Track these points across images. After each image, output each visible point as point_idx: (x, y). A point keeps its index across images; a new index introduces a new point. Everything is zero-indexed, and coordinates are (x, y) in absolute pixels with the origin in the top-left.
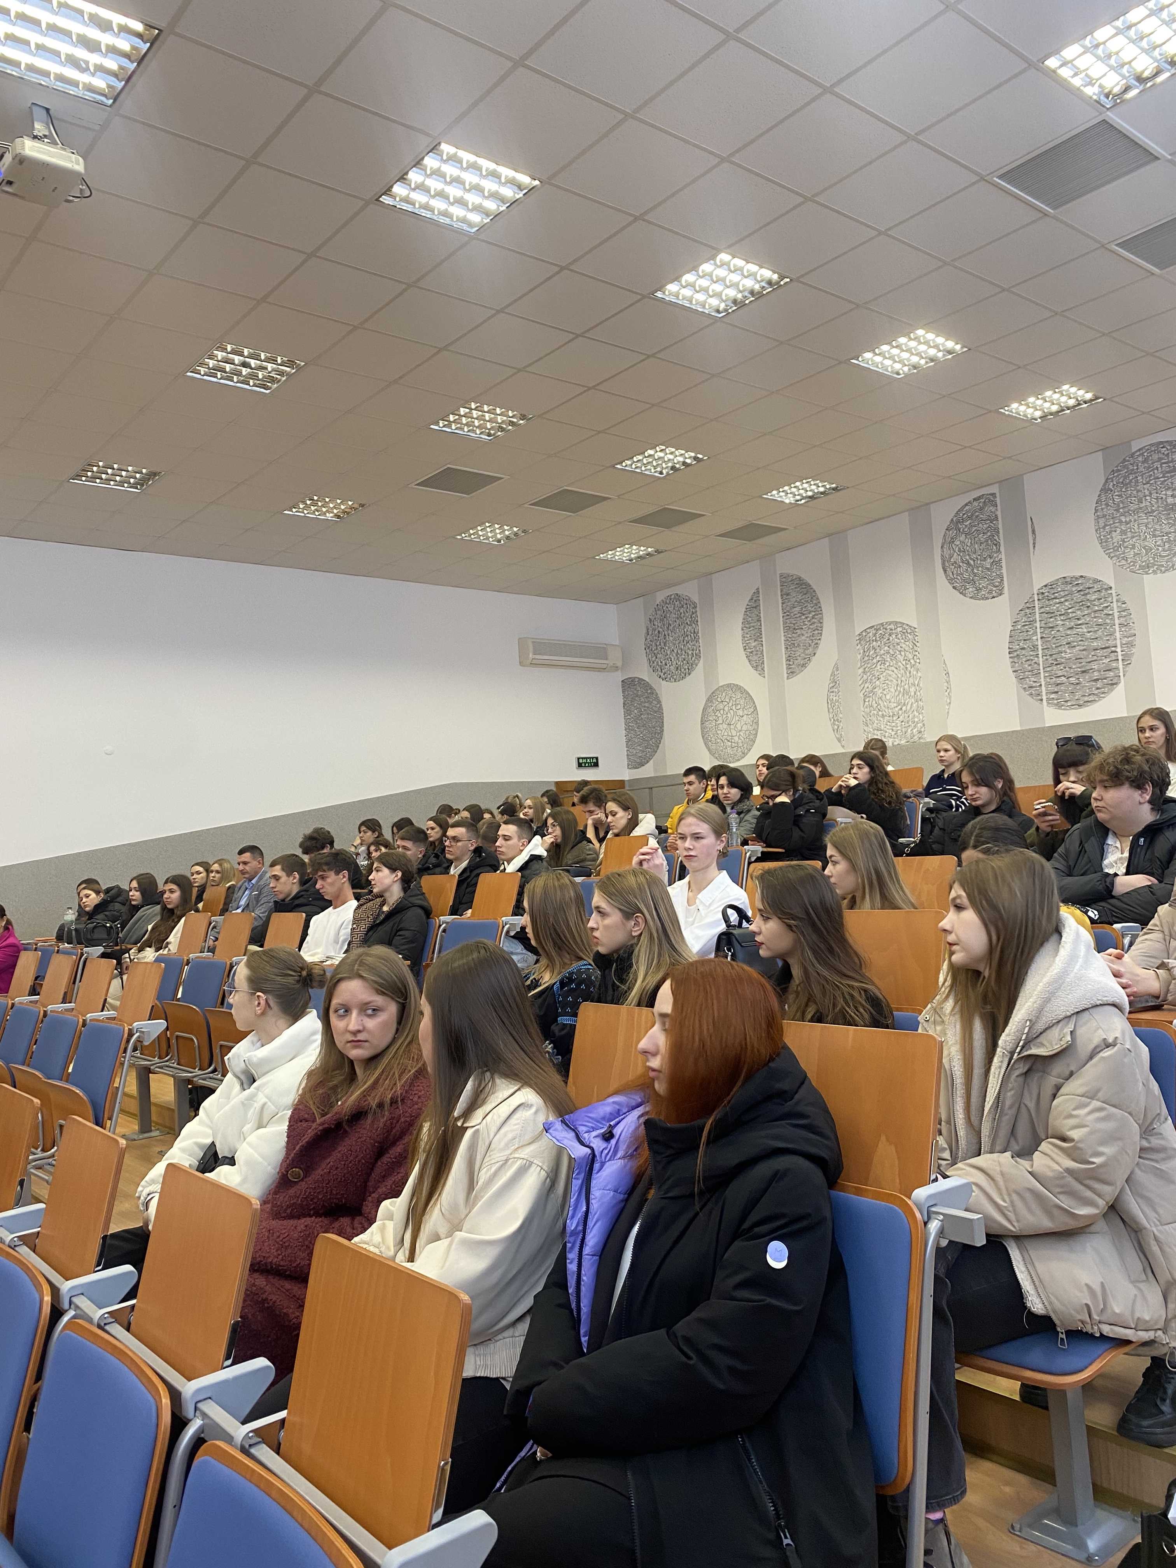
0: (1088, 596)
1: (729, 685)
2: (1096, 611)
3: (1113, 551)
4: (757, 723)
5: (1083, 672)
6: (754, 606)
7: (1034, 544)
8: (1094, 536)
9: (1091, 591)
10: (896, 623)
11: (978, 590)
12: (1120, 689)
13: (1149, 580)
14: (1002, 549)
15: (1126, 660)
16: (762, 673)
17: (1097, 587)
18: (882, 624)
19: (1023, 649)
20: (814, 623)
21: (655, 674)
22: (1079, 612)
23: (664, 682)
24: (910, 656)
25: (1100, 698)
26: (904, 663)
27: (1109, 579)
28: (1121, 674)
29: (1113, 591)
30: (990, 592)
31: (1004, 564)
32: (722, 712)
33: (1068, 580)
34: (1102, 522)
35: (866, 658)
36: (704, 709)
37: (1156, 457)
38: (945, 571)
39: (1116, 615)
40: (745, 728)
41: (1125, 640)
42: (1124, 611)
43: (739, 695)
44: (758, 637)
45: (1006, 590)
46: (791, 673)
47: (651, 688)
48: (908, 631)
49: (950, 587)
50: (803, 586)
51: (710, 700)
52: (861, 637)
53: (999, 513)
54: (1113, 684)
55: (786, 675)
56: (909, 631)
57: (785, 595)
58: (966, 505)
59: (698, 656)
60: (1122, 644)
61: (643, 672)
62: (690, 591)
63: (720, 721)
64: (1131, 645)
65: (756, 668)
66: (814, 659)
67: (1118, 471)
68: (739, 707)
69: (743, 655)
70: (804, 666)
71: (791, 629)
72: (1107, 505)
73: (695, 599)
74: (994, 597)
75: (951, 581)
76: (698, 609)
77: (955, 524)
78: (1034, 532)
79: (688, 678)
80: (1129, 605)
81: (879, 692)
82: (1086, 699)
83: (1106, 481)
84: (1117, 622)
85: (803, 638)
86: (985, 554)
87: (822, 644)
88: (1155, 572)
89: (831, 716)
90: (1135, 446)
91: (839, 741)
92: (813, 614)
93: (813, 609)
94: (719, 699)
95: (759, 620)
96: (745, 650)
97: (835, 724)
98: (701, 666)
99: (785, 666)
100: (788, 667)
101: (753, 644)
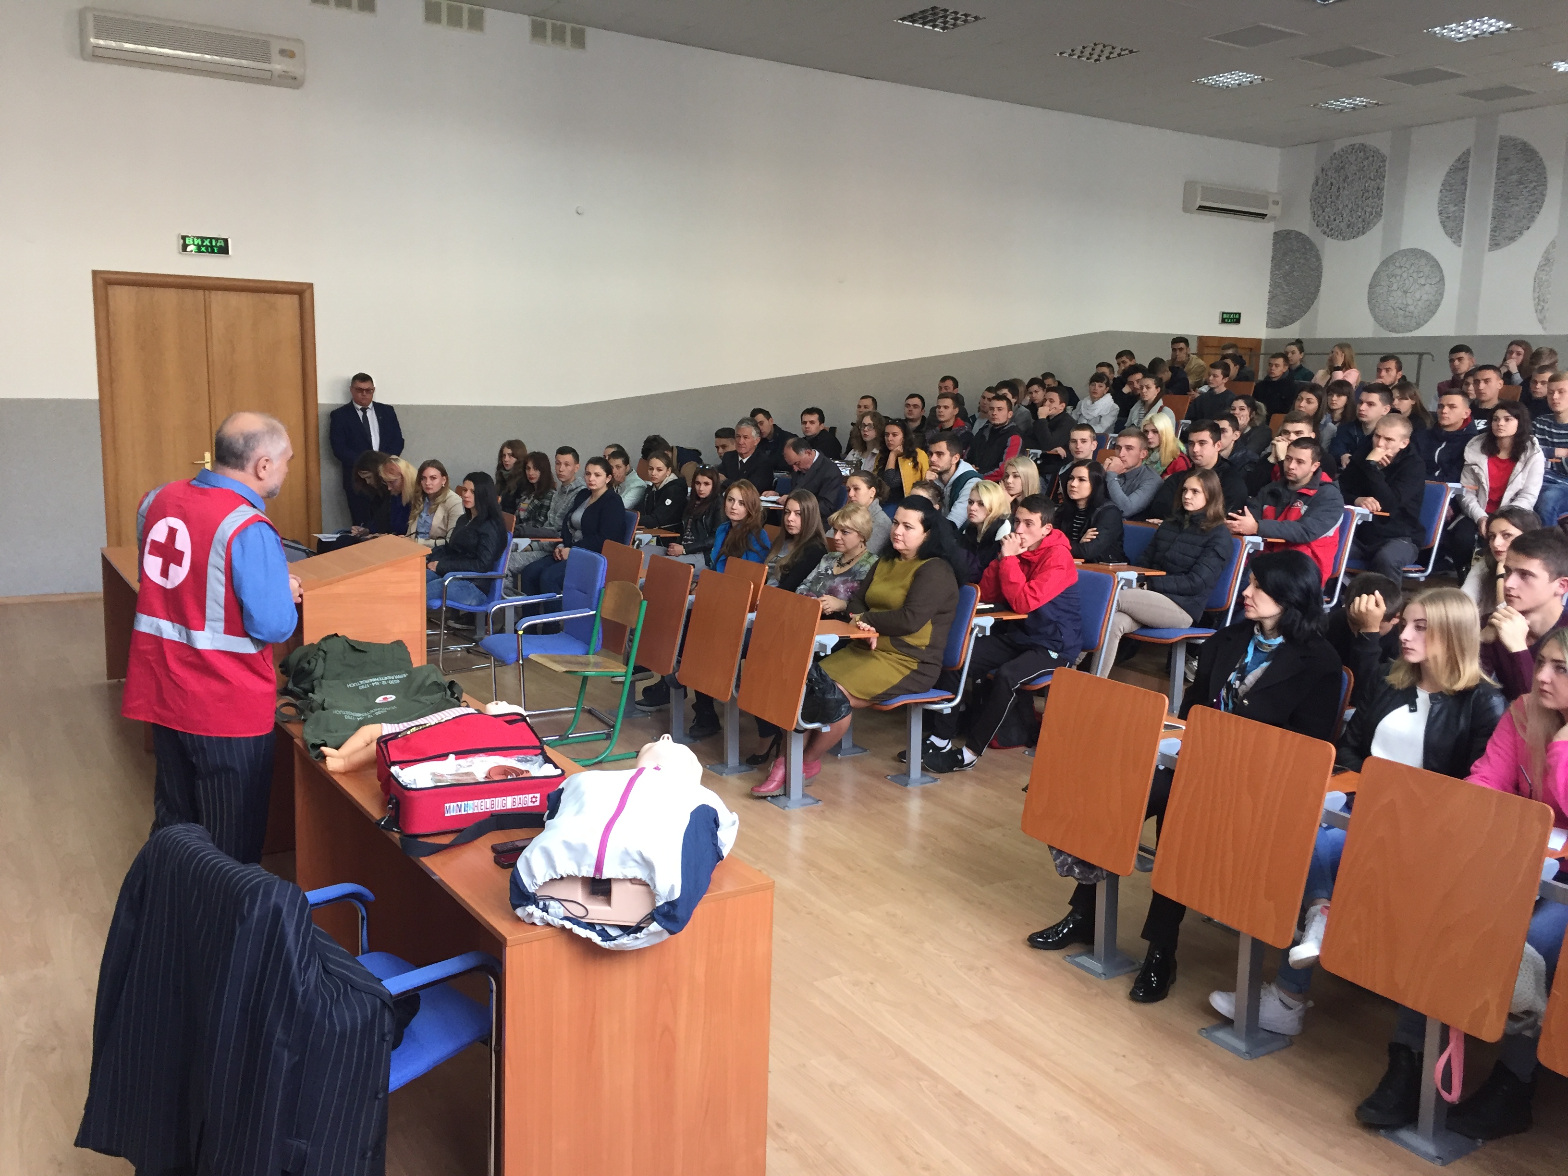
1: (1413, 251)
4: (1442, 294)
6: (1461, 167)
16: (1457, 241)
20: (1535, 194)
21: (1318, 230)
23: (1329, 239)
32: (1398, 278)
36: (1376, 274)
40: (1425, 297)
43: (1424, 262)
44: (1460, 201)
46: (1495, 245)
47: (1311, 243)
50: (1528, 153)
51: (1385, 263)
55: (1487, 246)
57: (1503, 160)
59: (1379, 215)
61: (1303, 224)
62: (1381, 142)
63: (1395, 287)
65: (1451, 235)
66: (1526, 233)
68: (1421, 274)
69: (1437, 219)
70: (1512, 239)
71: (1503, 197)
73: (1385, 150)
76: (1387, 164)
79: (1361, 239)
85: (1517, 208)
87: (1540, 218)
89: (1537, 295)
91: (1541, 322)
92: (1535, 184)
93: (1535, 179)
94: (1397, 264)
95: (1464, 183)
96: (1440, 214)
97: (1540, 304)
98: (1380, 226)
99: (1488, 237)
100: (1493, 238)
101: (1452, 208)
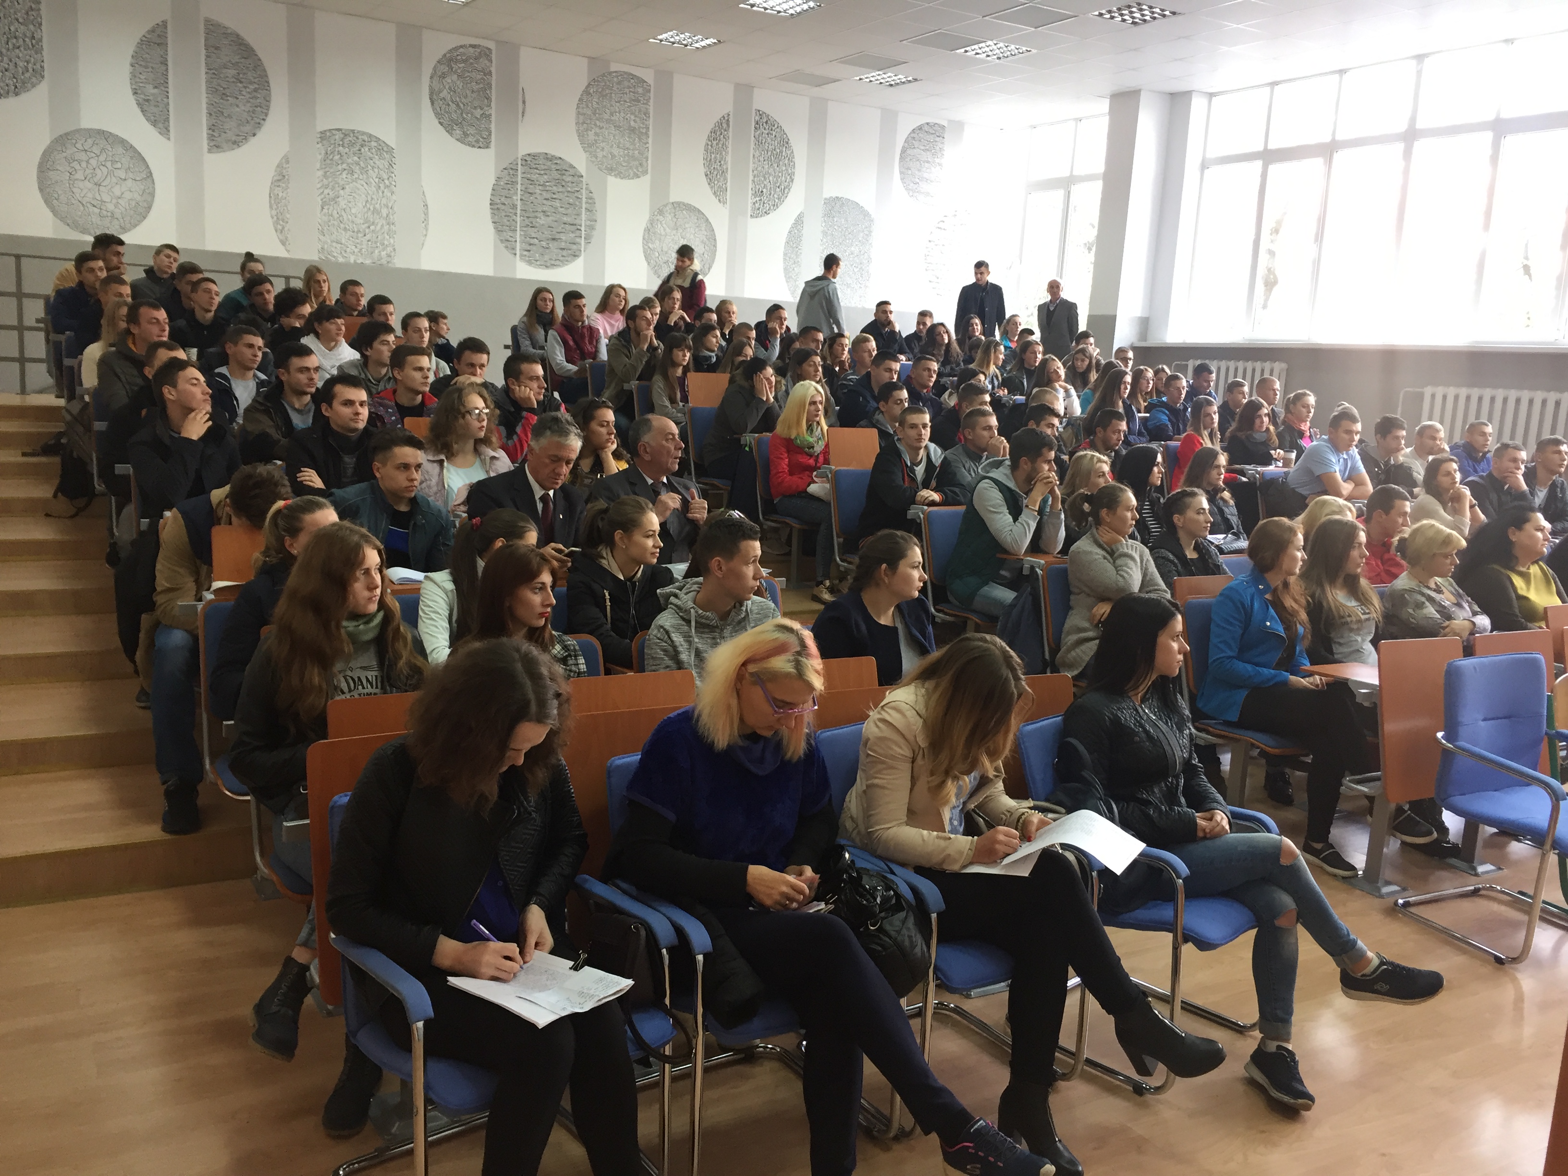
0: (564, 177)
1: (101, 133)
2: (569, 192)
3: (588, 147)
4: (152, 195)
5: (554, 239)
6: (156, 40)
7: (523, 113)
8: (574, 127)
9: (567, 173)
10: (370, 136)
11: (466, 135)
12: (579, 262)
13: (612, 181)
14: (493, 104)
15: (588, 238)
16: (165, 131)
17: (572, 172)
18: (353, 131)
19: (504, 204)
20: (257, 98)
22: (555, 188)
24: (385, 176)
25: (564, 265)
26: (377, 180)
27: (582, 168)
28: (582, 249)
29: (584, 180)
30: (477, 141)
31: (493, 118)
32: (84, 164)
33: (549, 156)
34: (581, 117)
35: (328, 161)
36: (47, 153)
37: (626, 83)
38: (432, 103)
39: (584, 200)
40: (128, 195)
41: (588, 223)
42: (591, 200)
43: (120, 150)
44: (162, 83)
45: (493, 144)
46: (215, 146)
48: (383, 148)
49: (436, 121)
50: (243, 48)
51: (62, 141)
52: (324, 136)
53: (493, 70)
54: (575, 256)
55: (205, 146)
56: (385, 149)
57: (212, 48)
58: (461, 47)
59: (39, 74)
60: (586, 225)
63: (80, 175)
64: (592, 228)
65: (154, 123)
66: (253, 141)
67: (598, 81)
68: (119, 165)
69: (131, 99)
70: (236, 144)
71: (219, 92)
72: (587, 106)
74: (480, 147)
75: (438, 115)
77: (449, 60)
78: (524, 102)
79: (13, 101)
80: (595, 195)
81: (342, 203)
82: (553, 262)
83: (589, 84)
84: (584, 206)
85: (238, 109)
86: (476, 103)
87: (267, 126)
88: (616, 176)
89: (274, 212)
90: (614, 67)
91: (283, 243)
92: (257, 86)
93: (256, 80)
94: (79, 146)
95: (165, 63)
96: (135, 93)
97: (280, 223)
98: (43, 88)
99: (205, 135)
100: (211, 138)
101: (150, 90)
